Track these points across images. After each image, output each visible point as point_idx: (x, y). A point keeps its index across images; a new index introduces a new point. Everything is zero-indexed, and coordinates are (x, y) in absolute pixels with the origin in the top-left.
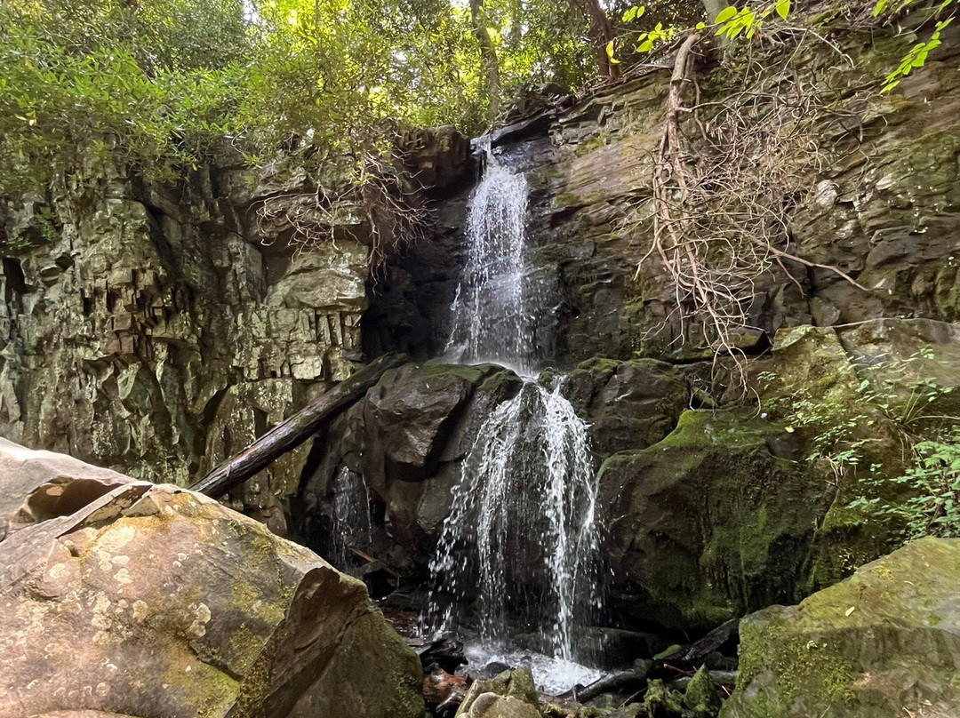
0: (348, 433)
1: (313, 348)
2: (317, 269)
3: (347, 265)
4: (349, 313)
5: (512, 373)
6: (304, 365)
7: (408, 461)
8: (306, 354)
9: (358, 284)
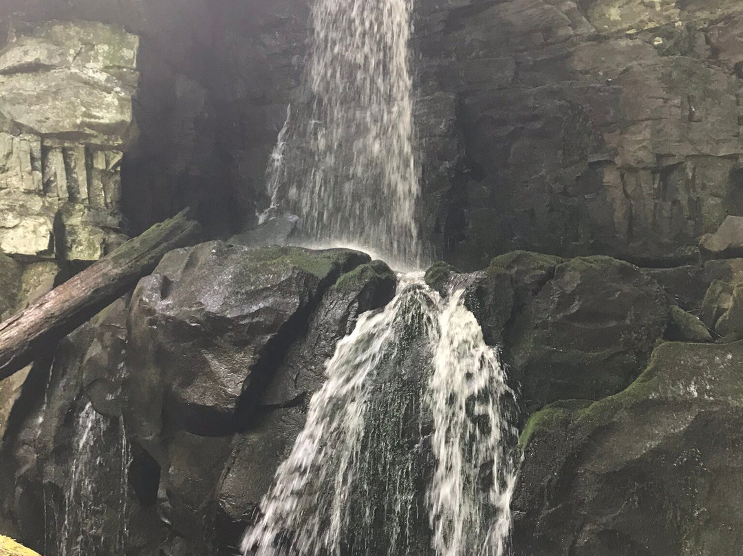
0: (95, 350)
1: (36, 204)
2: (47, 68)
3: (100, 65)
4: (102, 148)
5: (382, 268)
6: (20, 231)
7: (209, 404)
8: (24, 212)
9: (120, 99)
